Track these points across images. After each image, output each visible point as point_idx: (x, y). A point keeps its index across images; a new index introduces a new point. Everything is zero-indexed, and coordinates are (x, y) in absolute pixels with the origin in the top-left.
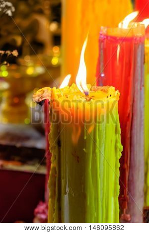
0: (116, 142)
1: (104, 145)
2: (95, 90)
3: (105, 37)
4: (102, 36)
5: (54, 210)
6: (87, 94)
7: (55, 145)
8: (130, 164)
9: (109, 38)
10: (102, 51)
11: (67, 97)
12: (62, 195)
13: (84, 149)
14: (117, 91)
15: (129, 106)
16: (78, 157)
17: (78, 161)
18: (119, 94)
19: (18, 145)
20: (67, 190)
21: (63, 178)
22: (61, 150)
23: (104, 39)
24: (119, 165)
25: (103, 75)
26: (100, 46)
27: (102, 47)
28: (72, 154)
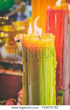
0: (54, 60)
1: (48, 61)
2: (44, 35)
3: (49, 10)
4: (48, 10)
5: (25, 92)
6: (39, 37)
7: (25, 61)
8: (62, 71)
9: (51, 11)
10: (48, 17)
11: (30, 38)
12: (28, 85)
13: (38, 63)
14: (54, 36)
15: (61, 43)
16: (35, 67)
17: (35, 69)
18: (55, 37)
19: (11, 63)
20: (31, 82)
21: (29, 77)
22: (28, 63)
23: (49, 11)
24: (55, 71)
25: (48, 29)
26: (47, 15)
27: (48, 15)
28: (33, 66)
